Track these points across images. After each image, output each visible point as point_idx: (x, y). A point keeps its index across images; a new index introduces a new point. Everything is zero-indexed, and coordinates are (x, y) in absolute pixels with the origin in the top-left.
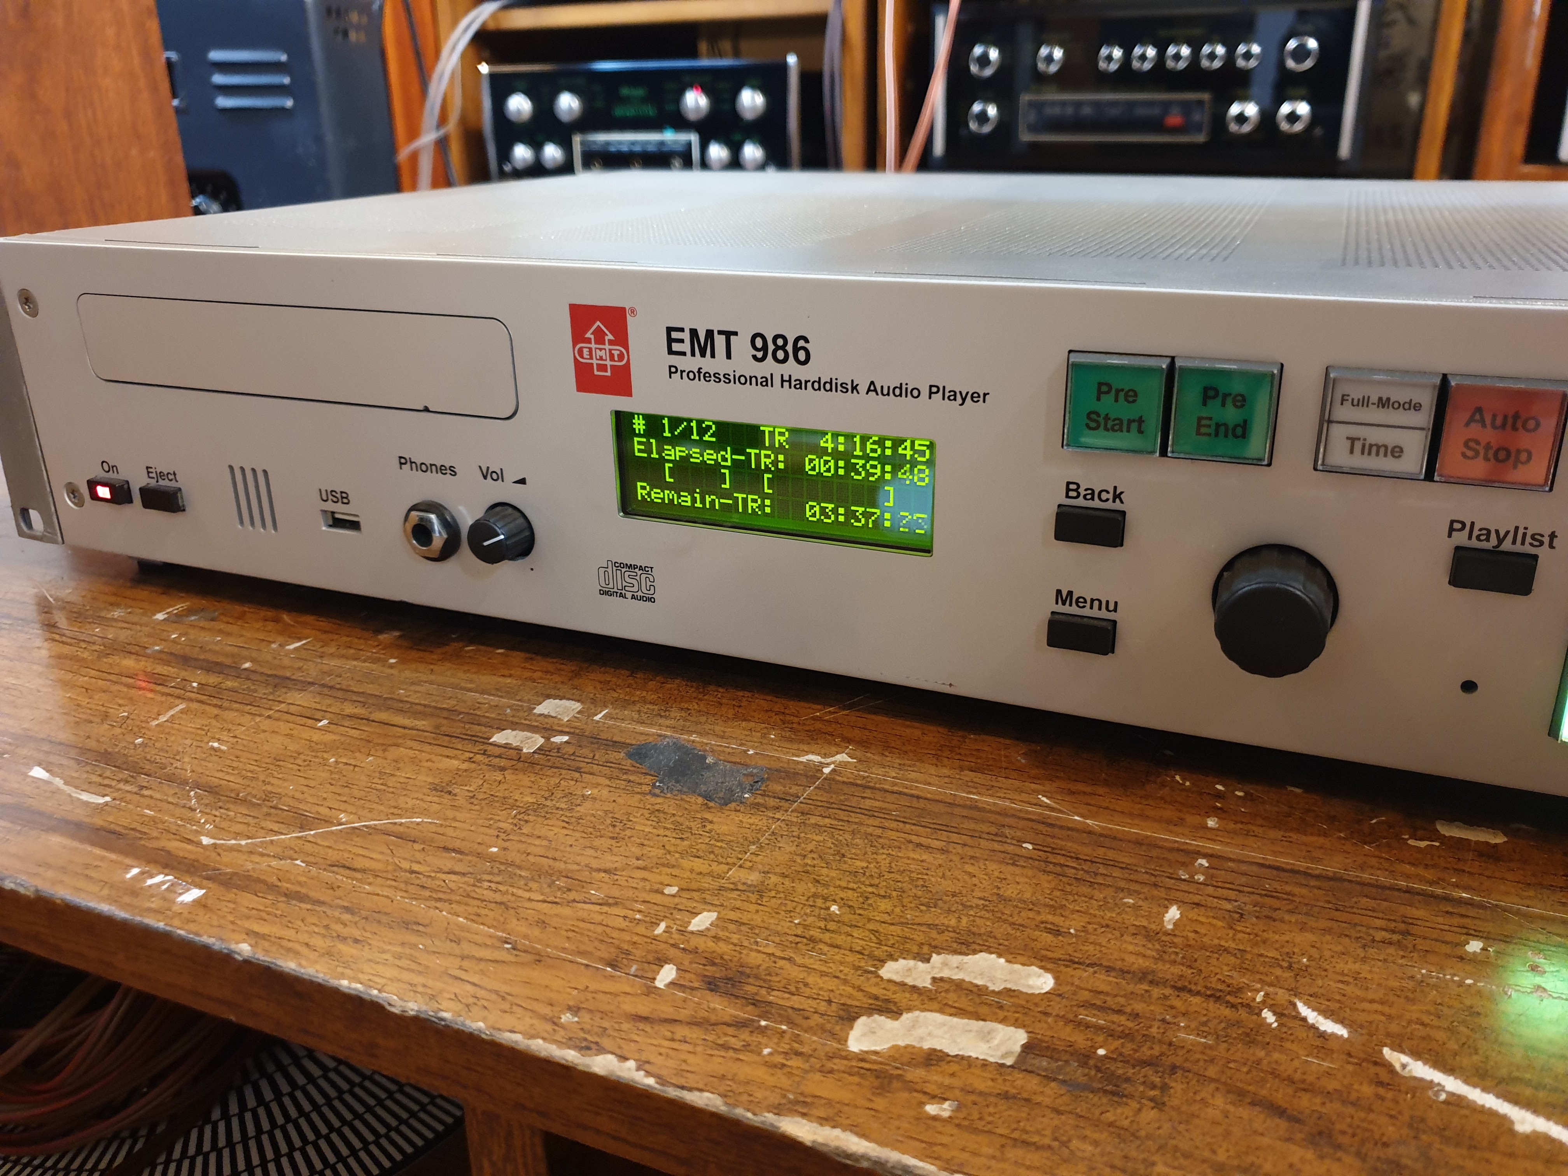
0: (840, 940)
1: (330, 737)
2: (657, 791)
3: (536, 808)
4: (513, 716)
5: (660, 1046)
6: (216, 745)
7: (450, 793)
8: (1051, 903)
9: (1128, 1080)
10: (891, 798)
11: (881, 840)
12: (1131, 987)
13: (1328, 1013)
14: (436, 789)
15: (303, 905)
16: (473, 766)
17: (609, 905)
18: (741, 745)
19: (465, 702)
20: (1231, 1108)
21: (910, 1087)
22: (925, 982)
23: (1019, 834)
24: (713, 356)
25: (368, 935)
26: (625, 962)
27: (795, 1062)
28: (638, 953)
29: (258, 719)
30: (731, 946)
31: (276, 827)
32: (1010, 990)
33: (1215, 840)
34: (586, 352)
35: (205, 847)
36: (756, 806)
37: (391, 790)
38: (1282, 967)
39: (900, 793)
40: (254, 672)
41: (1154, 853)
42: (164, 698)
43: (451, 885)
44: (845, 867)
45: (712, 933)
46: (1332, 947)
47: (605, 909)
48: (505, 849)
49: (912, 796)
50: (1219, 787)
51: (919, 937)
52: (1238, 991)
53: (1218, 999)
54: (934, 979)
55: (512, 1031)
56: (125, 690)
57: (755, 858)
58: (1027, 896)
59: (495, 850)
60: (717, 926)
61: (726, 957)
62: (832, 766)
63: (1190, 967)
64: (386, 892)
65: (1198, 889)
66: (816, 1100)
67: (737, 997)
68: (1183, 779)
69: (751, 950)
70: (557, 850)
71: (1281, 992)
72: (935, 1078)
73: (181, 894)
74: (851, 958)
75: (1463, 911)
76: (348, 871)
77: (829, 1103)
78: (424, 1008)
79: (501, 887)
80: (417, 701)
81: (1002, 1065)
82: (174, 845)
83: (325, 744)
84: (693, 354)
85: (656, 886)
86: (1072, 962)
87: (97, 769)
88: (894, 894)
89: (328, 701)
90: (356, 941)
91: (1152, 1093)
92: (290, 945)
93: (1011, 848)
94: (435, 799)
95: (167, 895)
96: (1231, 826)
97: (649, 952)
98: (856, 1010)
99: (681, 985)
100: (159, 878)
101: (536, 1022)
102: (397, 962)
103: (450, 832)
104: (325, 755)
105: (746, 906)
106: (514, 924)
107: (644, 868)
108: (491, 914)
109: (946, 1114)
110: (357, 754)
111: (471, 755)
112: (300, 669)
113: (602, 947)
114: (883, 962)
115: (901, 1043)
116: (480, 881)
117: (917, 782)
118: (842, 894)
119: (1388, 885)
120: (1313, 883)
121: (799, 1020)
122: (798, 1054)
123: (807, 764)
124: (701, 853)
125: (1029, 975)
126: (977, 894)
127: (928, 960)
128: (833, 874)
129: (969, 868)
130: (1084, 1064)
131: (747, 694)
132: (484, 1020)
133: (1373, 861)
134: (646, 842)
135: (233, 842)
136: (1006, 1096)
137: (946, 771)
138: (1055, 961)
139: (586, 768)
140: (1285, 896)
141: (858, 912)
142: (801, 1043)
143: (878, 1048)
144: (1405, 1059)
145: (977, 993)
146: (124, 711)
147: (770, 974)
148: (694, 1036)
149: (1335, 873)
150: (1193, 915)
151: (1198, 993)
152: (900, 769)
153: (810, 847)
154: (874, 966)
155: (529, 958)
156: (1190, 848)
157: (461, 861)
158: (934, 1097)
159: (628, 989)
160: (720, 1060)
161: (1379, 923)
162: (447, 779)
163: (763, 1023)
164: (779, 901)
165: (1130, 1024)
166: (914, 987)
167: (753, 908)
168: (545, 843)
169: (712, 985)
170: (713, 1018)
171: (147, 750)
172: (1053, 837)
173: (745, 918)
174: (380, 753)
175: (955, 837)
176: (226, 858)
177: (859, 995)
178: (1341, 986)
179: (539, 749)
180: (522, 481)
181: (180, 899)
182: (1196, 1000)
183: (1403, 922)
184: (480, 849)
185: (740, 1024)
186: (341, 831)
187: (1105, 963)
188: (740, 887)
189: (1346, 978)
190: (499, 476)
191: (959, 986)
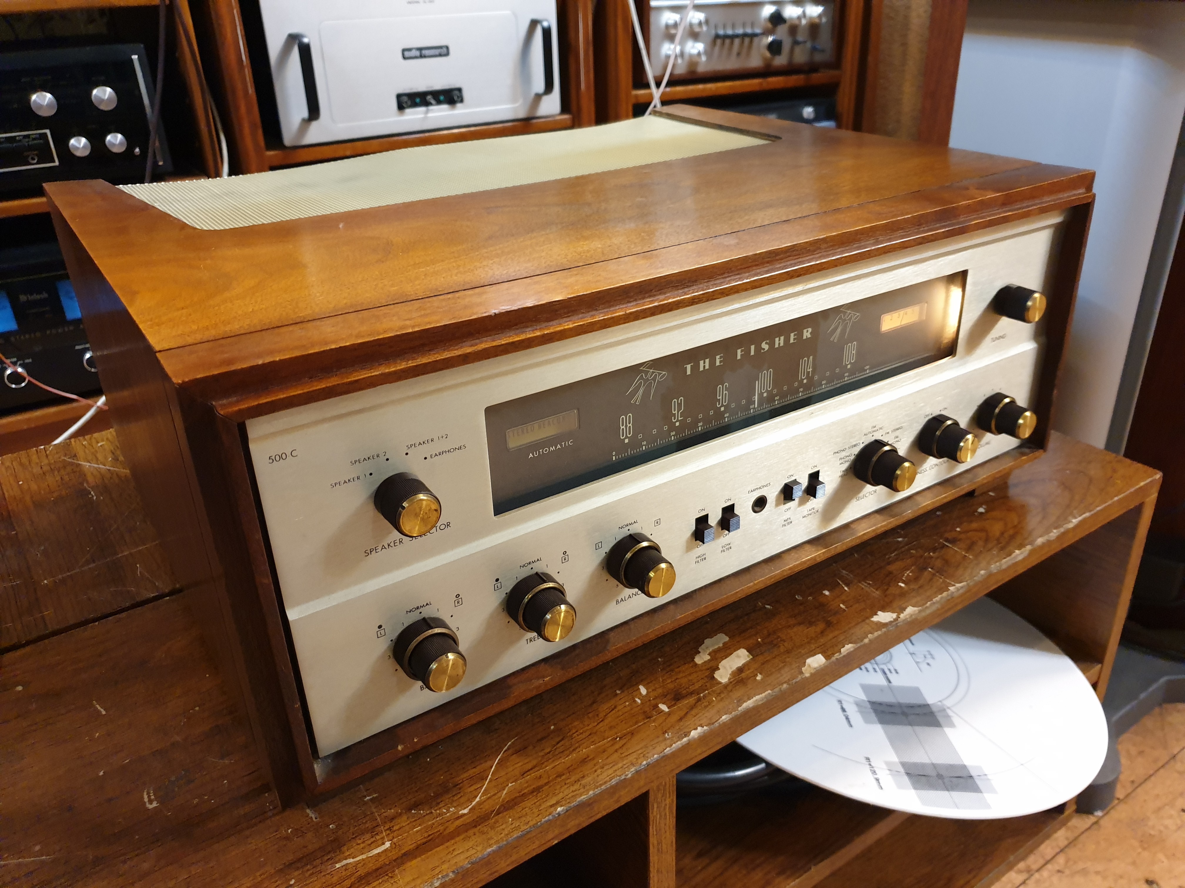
5: (696, 719)
21: (748, 678)
22: (709, 657)
26: (649, 714)
27: (723, 696)
28: (647, 709)
31: (474, 787)
32: (723, 644)
35: (469, 813)
51: (688, 649)
54: (709, 655)
55: (664, 751)
60: (648, 688)
61: (665, 691)
64: (556, 763)
67: (686, 696)
69: (666, 685)
72: (747, 672)
74: (687, 666)
78: (636, 768)
81: (752, 659)
86: (721, 627)
97: (648, 707)
98: (710, 675)
99: (672, 705)
109: (762, 677)
113: (637, 717)
114: (693, 661)
115: (730, 672)
121: (706, 688)
122: (720, 693)
125: (720, 638)
130: (762, 645)
132: (654, 755)
135: (474, 803)
136: (762, 663)
138: (717, 630)
142: (715, 691)
143: (728, 678)
145: (719, 650)
147: (680, 686)
148: (697, 711)
154: (694, 664)
155: (628, 736)
158: (754, 676)
159: (664, 718)
169: (676, 699)
170: (692, 704)
177: (704, 672)
188: (631, 675)
191: (715, 651)
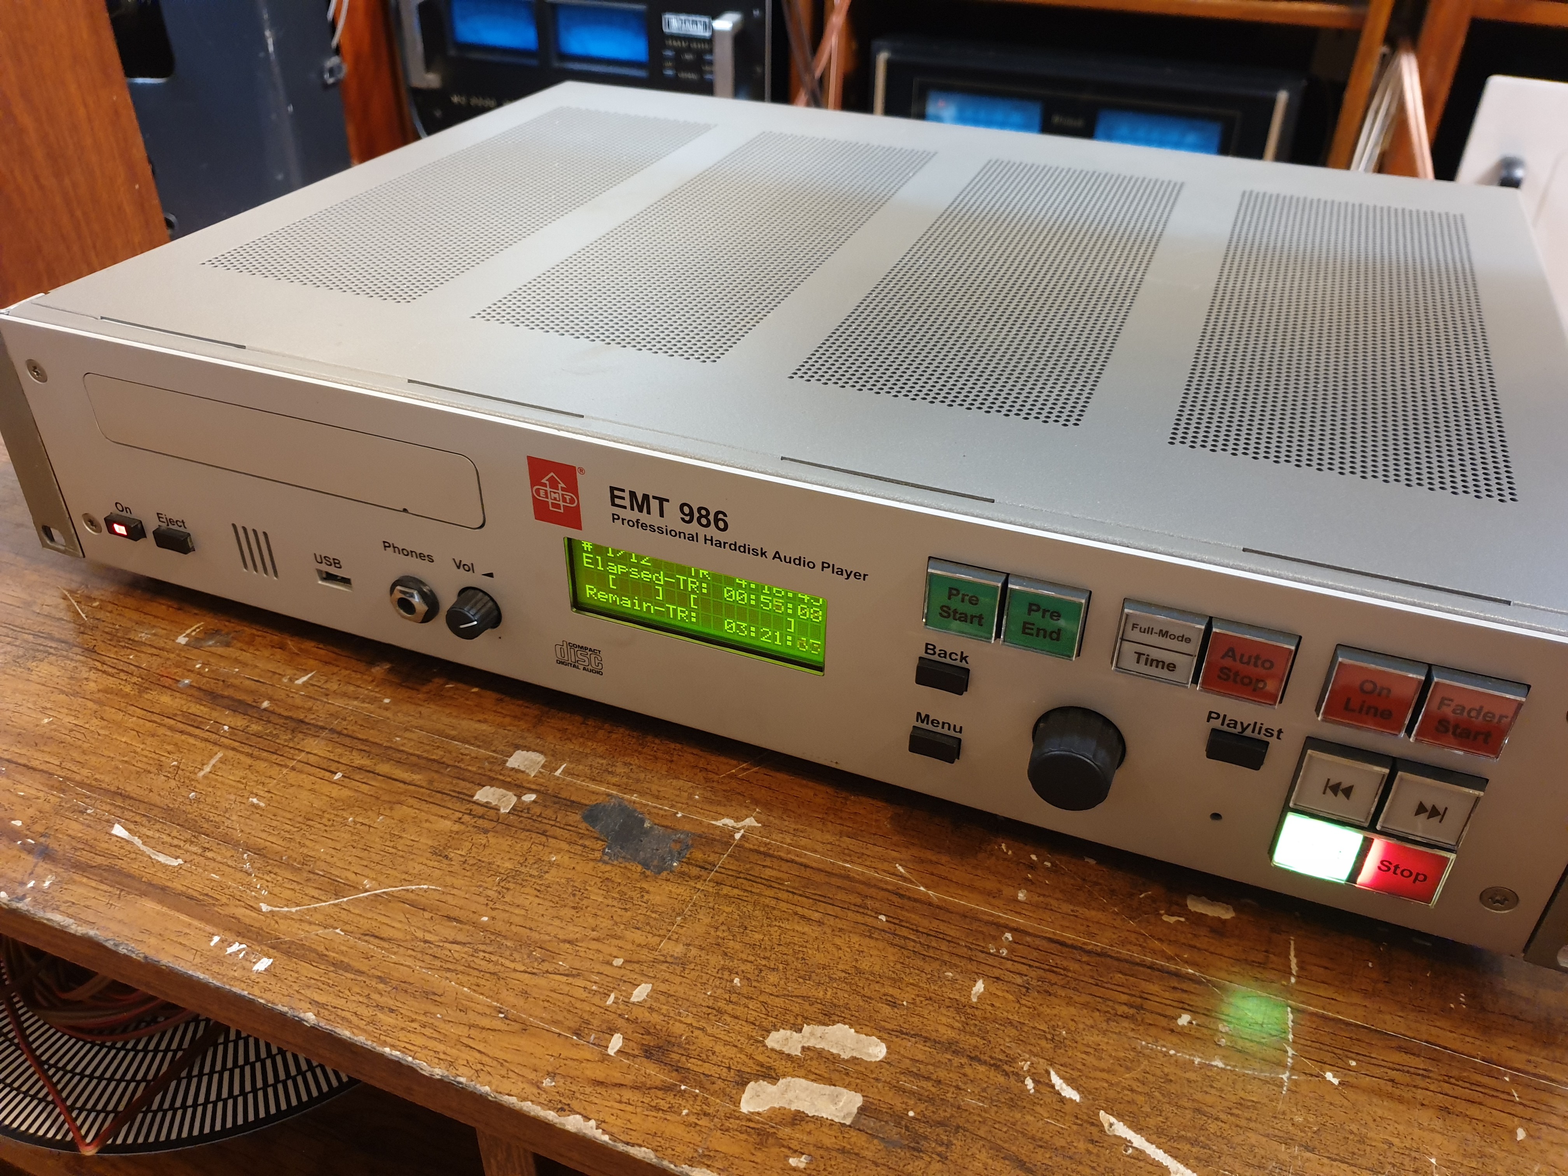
0: (740, 1011)
1: (346, 793)
2: (606, 858)
3: (513, 875)
4: (490, 770)
5: (611, 1107)
6: (255, 800)
7: (446, 857)
8: (894, 976)
9: (926, 1138)
10: (785, 866)
11: (775, 912)
12: (939, 1057)
13: (1070, 1082)
14: (436, 854)
15: (347, 974)
16: (463, 827)
17: (573, 976)
18: (672, 806)
19: (450, 752)
20: (990, 1161)
21: (781, 1143)
22: (797, 1052)
23: (877, 905)
24: (649, 512)
25: (400, 1005)
26: (586, 1031)
27: (704, 1121)
28: (596, 1022)
29: (285, 771)
30: (662, 1017)
31: (316, 893)
32: (855, 1058)
33: (1020, 913)
34: (542, 493)
35: (265, 915)
36: (682, 874)
37: (401, 853)
38: (1047, 1039)
39: (792, 861)
40: (273, 712)
41: (975, 926)
42: (202, 745)
43: (456, 955)
44: (747, 939)
45: (648, 1005)
46: (1086, 1020)
47: (570, 980)
48: (493, 918)
49: (801, 864)
50: (1034, 857)
51: (796, 1009)
52: (1012, 1060)
53: (997, 1067)
54: (803, 1047)
55: (509, 1095)
56: (169, 733)
57: (681, 931)
58: (877, 968)
59: (485, 919)
60: (651, 997)
61: (658, 1027)
62: (742, 831)
63: (983, 1038)
64: (409, 962)
65: (1001, 963)
66: (716, 1154)
67: (665, 1064)
68: (1008, 848)
69: (676, 1020)
70: (532, 920)
71: (1041, 1061)
72: (798, 1135)
73: (255, 963)
74: (747, 1028)
75: (1184, 986)
76: (376, 941)
77: (726, 1156)
78: (446, 1073)
79: (494, 958)
80: (411, 751)
81: (843, 1125)
82: (240, 912)
83: (343, 801)
84: (632, 509)
85: (609, 958)
86: (901, 1033)
87: (165, 827)
88: (781, 966)
89: (339, 750)
90: (392, 1011)
91: (940, 1149)
92: (344, 1014)
93: (869, 920)
94: (436, 864)
95: (245, 963)
96: (1035, 898)
97: (603, 1021)
98: (747, 1076)
99: (627, 1053)
100: (236, 947)
101: (525, 1085)
102: (423, 1030)
103: (450, 899)
104: (345, 814)
105: (672, 978)
106: (504, 994)
107: (597, 940)
108: (488, 984)
109: (802, 1166)
110: (370, 813)
111: (460, 815)
112: (310, 709)
113: (569, 1016)
114: (769, 1032)
115: (777, 1106)
116: (476, 951)
117: (805, 849)
118: (743, 967)
119: (1138, 960)
120: (1085, 959)
121: (708, 1085)
122: (706, 1114)
123: (722, 829)
124: (640, 925)
125: (870, 1045)
126: (840, 967)
127: (800, 1031)
128: (738, 946)
129: (837, 941)
130: (898, 1124)
131: (678, 746)
132: (489, 1084)
133: (1133, 937)
134: (599, 913)
135: (286, 909)
136: (843, 1151)
137: (829, 837)
138: (889, 1032)
139: (551, 831)
140: (1062, 972)
141: (754, 984)
142: (708, 1105)
143: (761, 1110)
144: (1112, 1120)
145: (832, 1060)
146: (174, 760)
147: (688, 1043)
148: (636, 1099)
149: (1102, 948)
150: (993, 989)
151: (985, 1063)
152: (794, 835)
153: (722, 919)
154: (762, 1036)
155: (516, 1026)
156: (1002, 921)
157: (461, 930)
158: (796, 1151)
159: (589, 1057)
160: (653, 1120)
161: (1124, 998)
162: (443, 841)
163: (683, 1087)
164: (697, 973)
165: (933, 1090)
166: (789, 1055)
167: (678, 979)
168: (523, 912)
169: (648, 1053)
170: (649, 1083)
171: (201, 806)
172: (902, 908)
173: (672, 989)
174: (387, 812)
175: (830, 909)
176: (283, 926)
177: (751, 1063)
178: (1084, 1056)
179: (513, 809)
180: (490, 575)
181: (255, 968)
182: (982, 1068)
183: (1141, 997)
184: (474, 917)
185: (667, 1088)
186: (367, 898)
187: (924, 1034)
188: (669, 959)
189: (1089, 1050)
190: (470, 569)
191: (821, 1055)
